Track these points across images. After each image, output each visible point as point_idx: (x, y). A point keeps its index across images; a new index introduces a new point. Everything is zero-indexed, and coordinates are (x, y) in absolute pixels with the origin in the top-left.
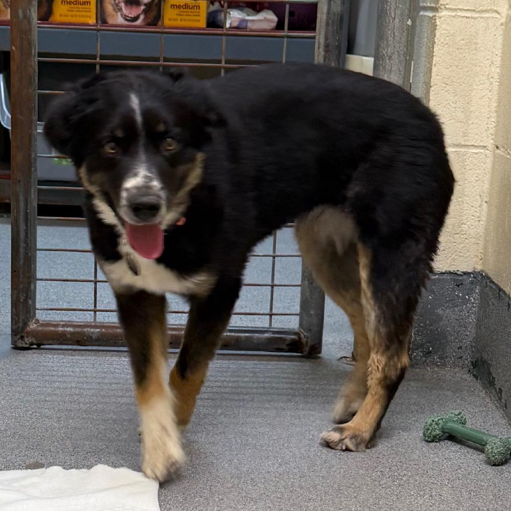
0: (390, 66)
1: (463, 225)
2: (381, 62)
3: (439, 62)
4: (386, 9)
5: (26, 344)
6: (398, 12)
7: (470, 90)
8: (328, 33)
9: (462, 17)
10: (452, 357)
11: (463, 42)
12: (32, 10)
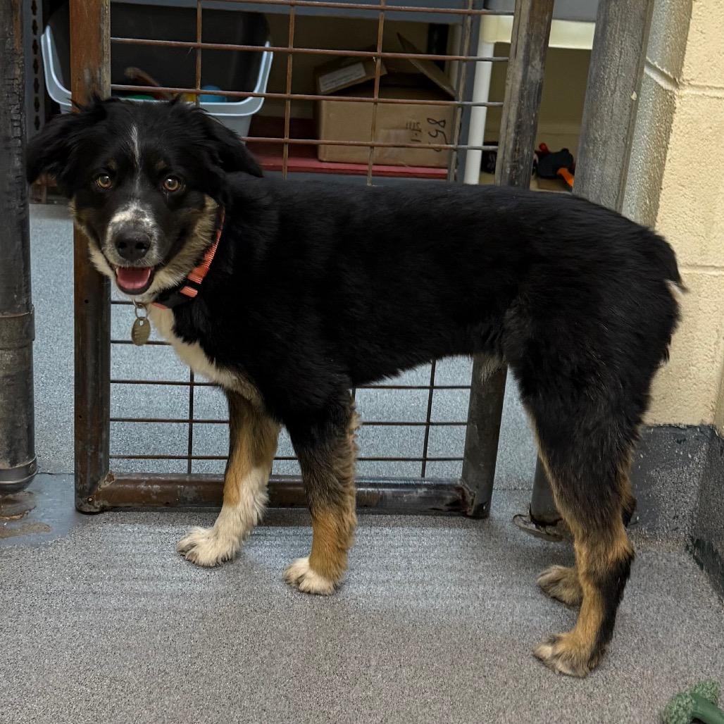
0: (604, 154)
1: (692, 367)
2: (591, 148)
3: (675, 157)
4: (603, 77)
5: (96, 508)
6: (621, 83)
7: (715, 195)
8: (521, 109)
9: (712, 98)
10: (665, 528)
11: (710, 131)
12: (104, 70)
